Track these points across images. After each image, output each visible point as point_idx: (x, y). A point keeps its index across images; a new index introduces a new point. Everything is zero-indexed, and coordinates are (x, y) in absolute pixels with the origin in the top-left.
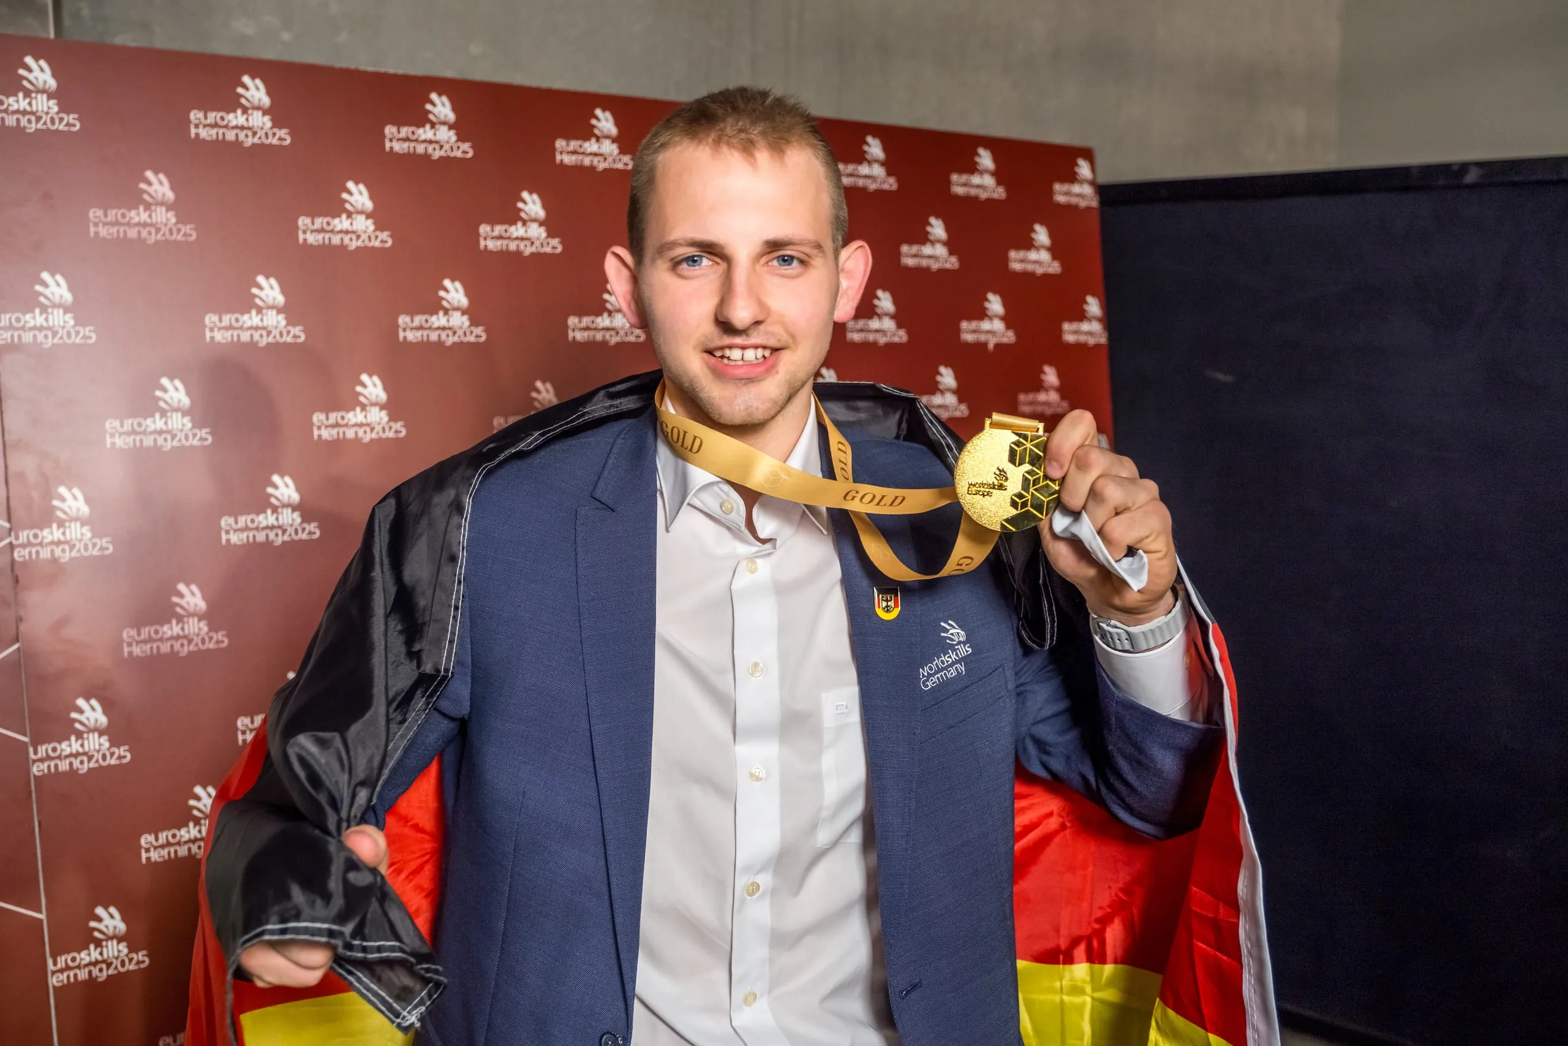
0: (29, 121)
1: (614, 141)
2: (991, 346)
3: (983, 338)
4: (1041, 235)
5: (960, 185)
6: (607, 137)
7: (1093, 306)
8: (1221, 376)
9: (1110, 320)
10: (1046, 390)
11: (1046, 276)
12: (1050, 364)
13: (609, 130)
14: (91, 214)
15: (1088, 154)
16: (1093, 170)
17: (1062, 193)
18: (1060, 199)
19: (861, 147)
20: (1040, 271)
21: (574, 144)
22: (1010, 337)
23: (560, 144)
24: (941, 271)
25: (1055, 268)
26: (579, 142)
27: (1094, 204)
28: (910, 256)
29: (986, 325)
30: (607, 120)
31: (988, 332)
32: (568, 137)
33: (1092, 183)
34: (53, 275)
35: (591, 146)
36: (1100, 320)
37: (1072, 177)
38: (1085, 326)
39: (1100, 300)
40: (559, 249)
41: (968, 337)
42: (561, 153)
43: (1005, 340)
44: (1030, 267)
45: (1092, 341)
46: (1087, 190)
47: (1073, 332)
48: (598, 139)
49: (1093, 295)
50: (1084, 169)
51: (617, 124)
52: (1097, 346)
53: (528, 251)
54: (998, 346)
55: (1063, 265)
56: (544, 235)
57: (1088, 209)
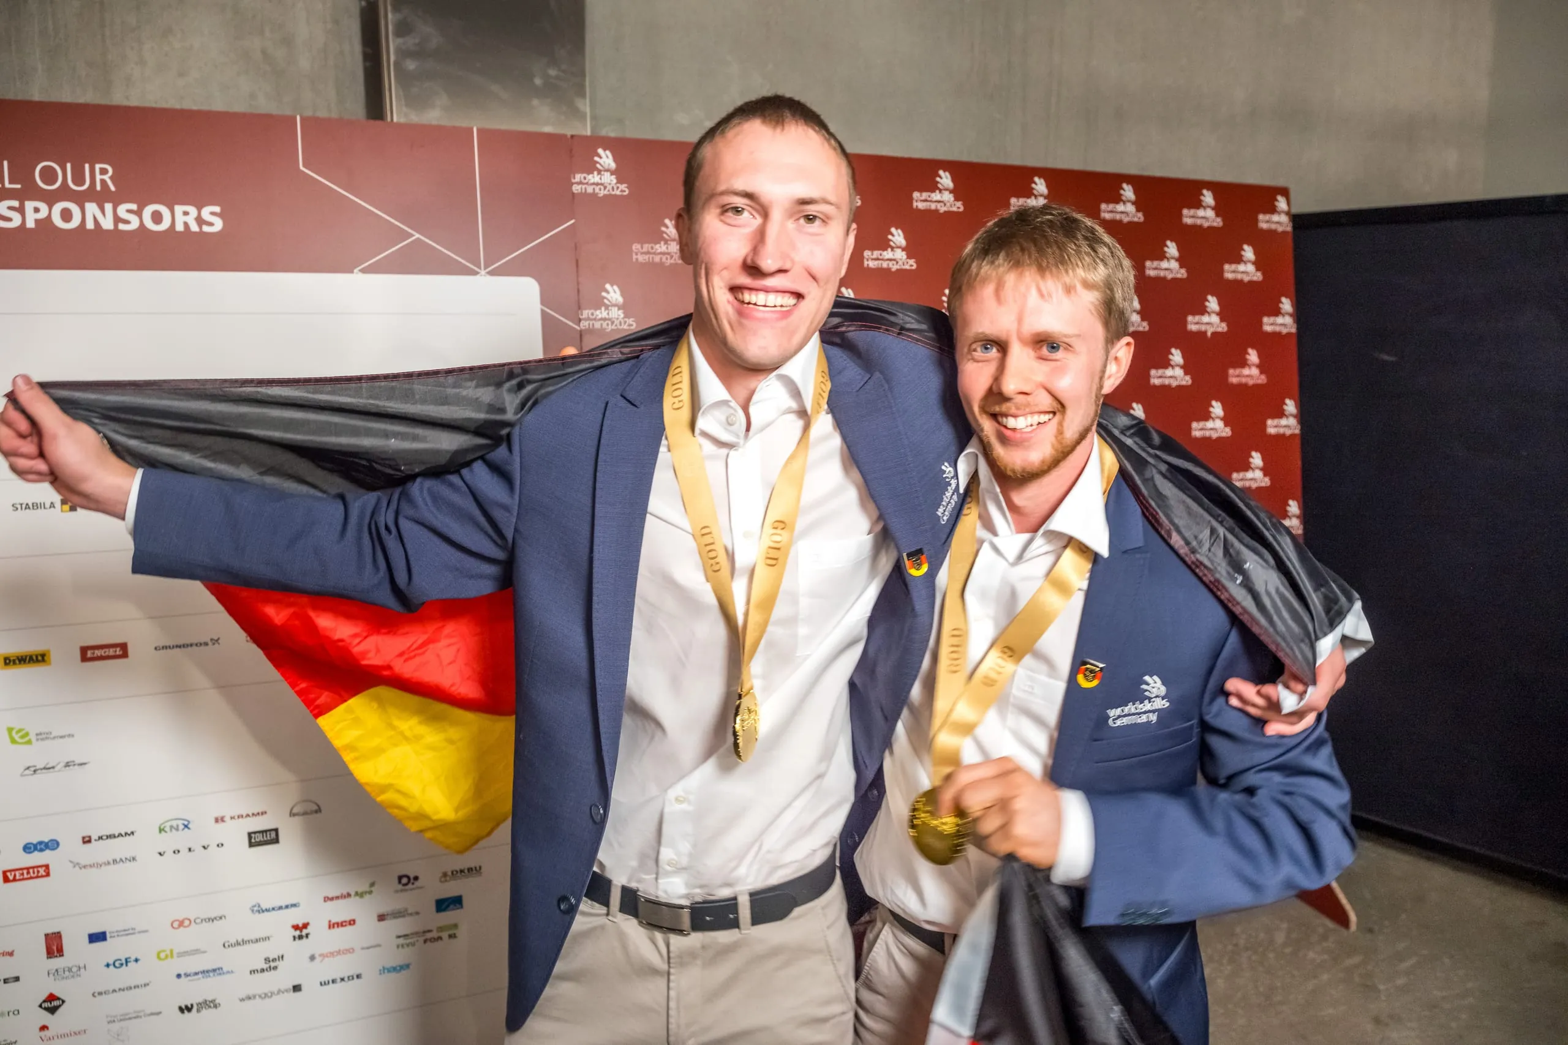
0: (600, 189)
1: (951, 192)
2: (1209, 334)
3: (1203, 328)
4: (1248, 253)
5: (1189, 217)
6: (946, 189)
7: (1286, 305)
8: (1386, 357)
9: (1299, 316)
10: (1249, 366)
11: (1251, 283)
12: (1253, 347)
13: (948, 185)
14: (634, 247)
15: (1285, 192)
16: (1289, 204)
17: (1265, 222)
18: (1263, 226)
19: (1118, 192)
20: (1246, 279)
21: (925, 195)
22: (1223, 327)
23: (916, 195)
24: (1174, 280)
25: (1258, 276)
26: (929, 194)
27: (1289, 229)
28: (1152, 268)
29: (1205, 319)
30: (947, 178)
31: (1207, 324)
32: (921, 191)
33: (1288, 213)
34: (612, 286)
35: (936, 196)
36: (1291, 315)
37: (1273, 210)
38: (1280, 320)
39: (1291, 301)
40: (915, 267)
41: (1192, 327)
42: (917, 201)
43: (1220, 330)
44: (1239, 276)
45: (1284, 331)
46: (1284, 219)
47: (1270, 325)
48: (940, 191)
49: (1286, 297)
50: (1282, 203)
51: (953, 180)
52: (1289, 334)
53: (894, 268)
54: (1214, 334)
55: (1264, 274)
56: (905, 257)
57: (1284, 233)
